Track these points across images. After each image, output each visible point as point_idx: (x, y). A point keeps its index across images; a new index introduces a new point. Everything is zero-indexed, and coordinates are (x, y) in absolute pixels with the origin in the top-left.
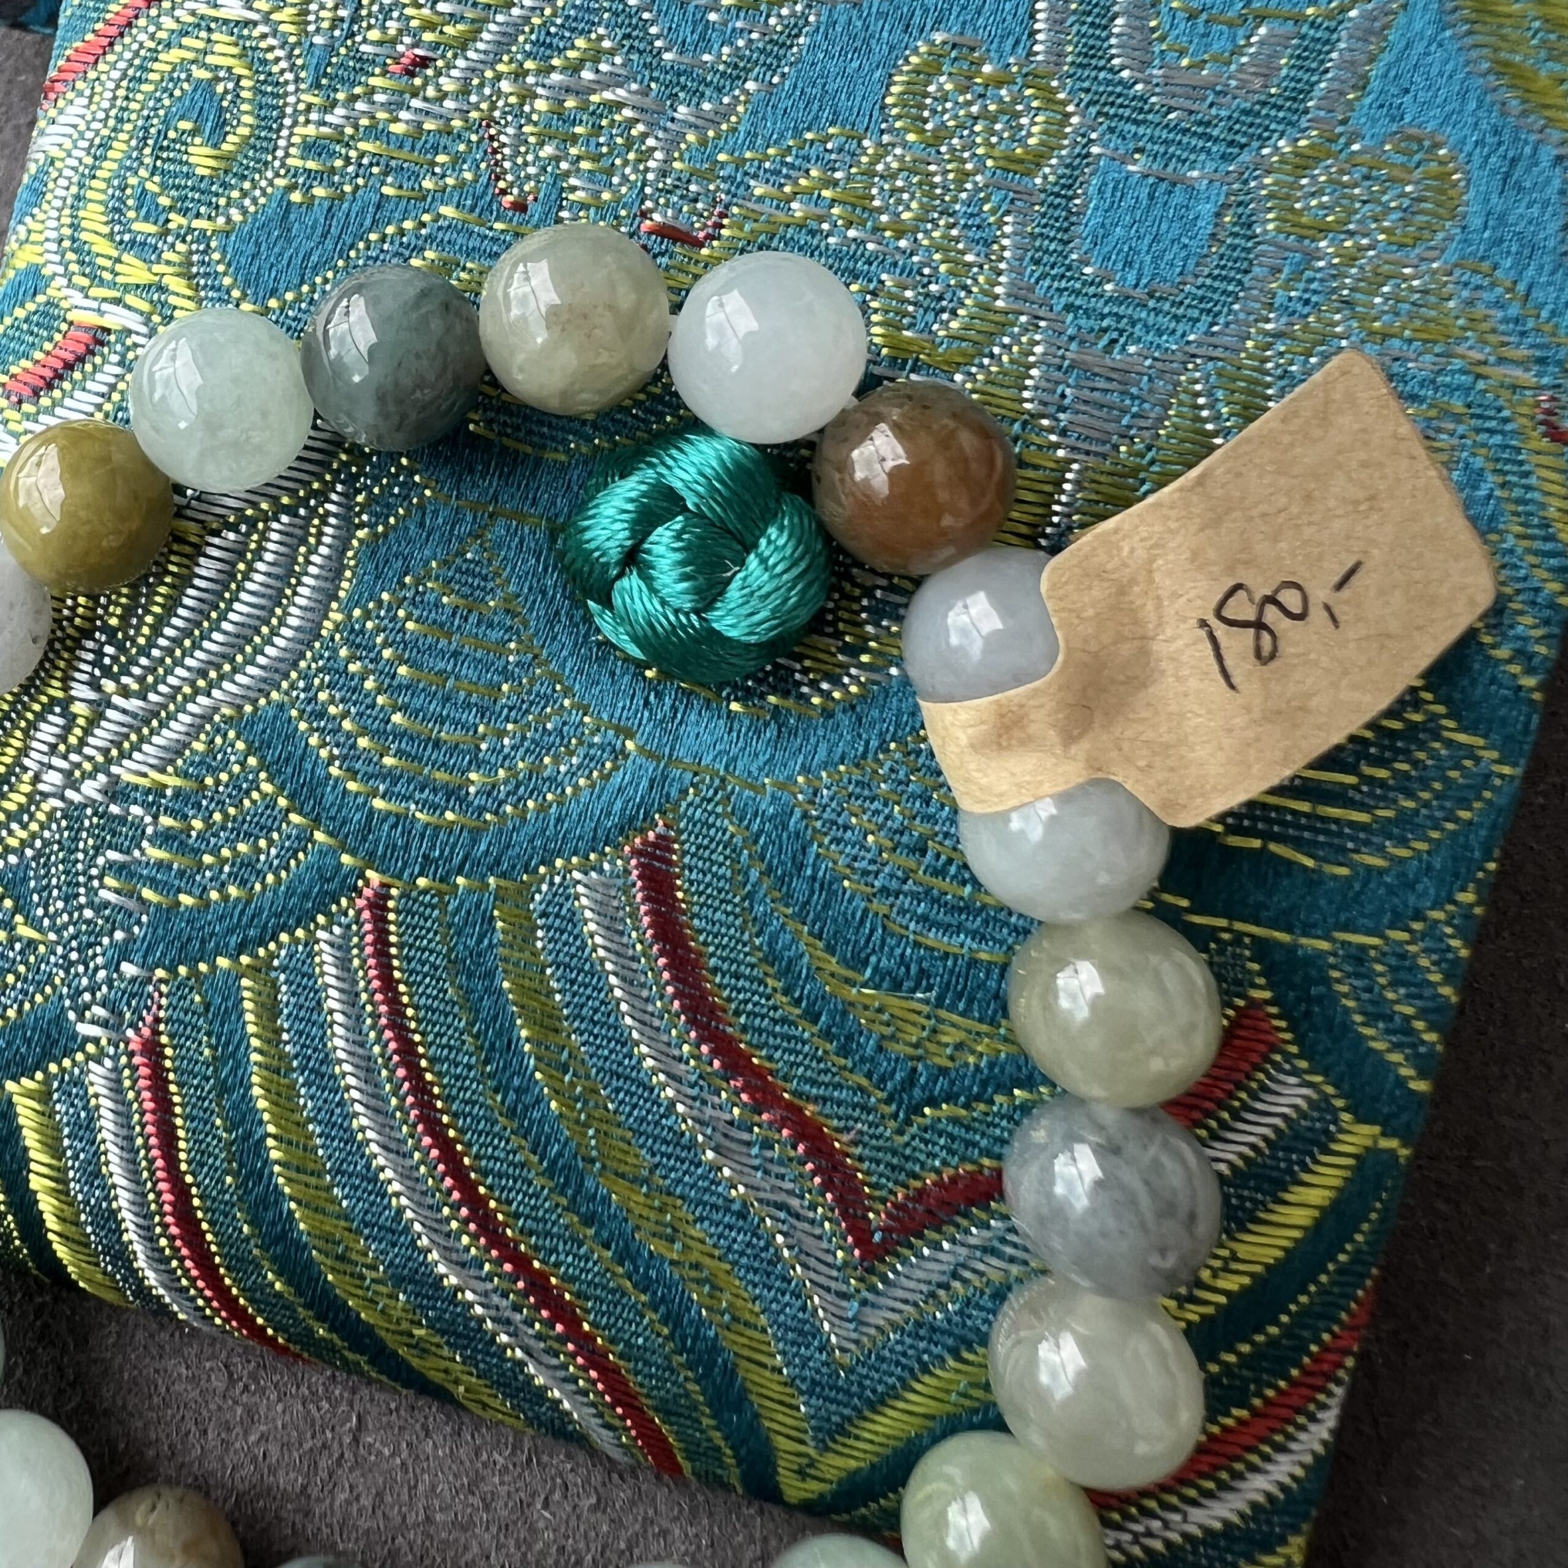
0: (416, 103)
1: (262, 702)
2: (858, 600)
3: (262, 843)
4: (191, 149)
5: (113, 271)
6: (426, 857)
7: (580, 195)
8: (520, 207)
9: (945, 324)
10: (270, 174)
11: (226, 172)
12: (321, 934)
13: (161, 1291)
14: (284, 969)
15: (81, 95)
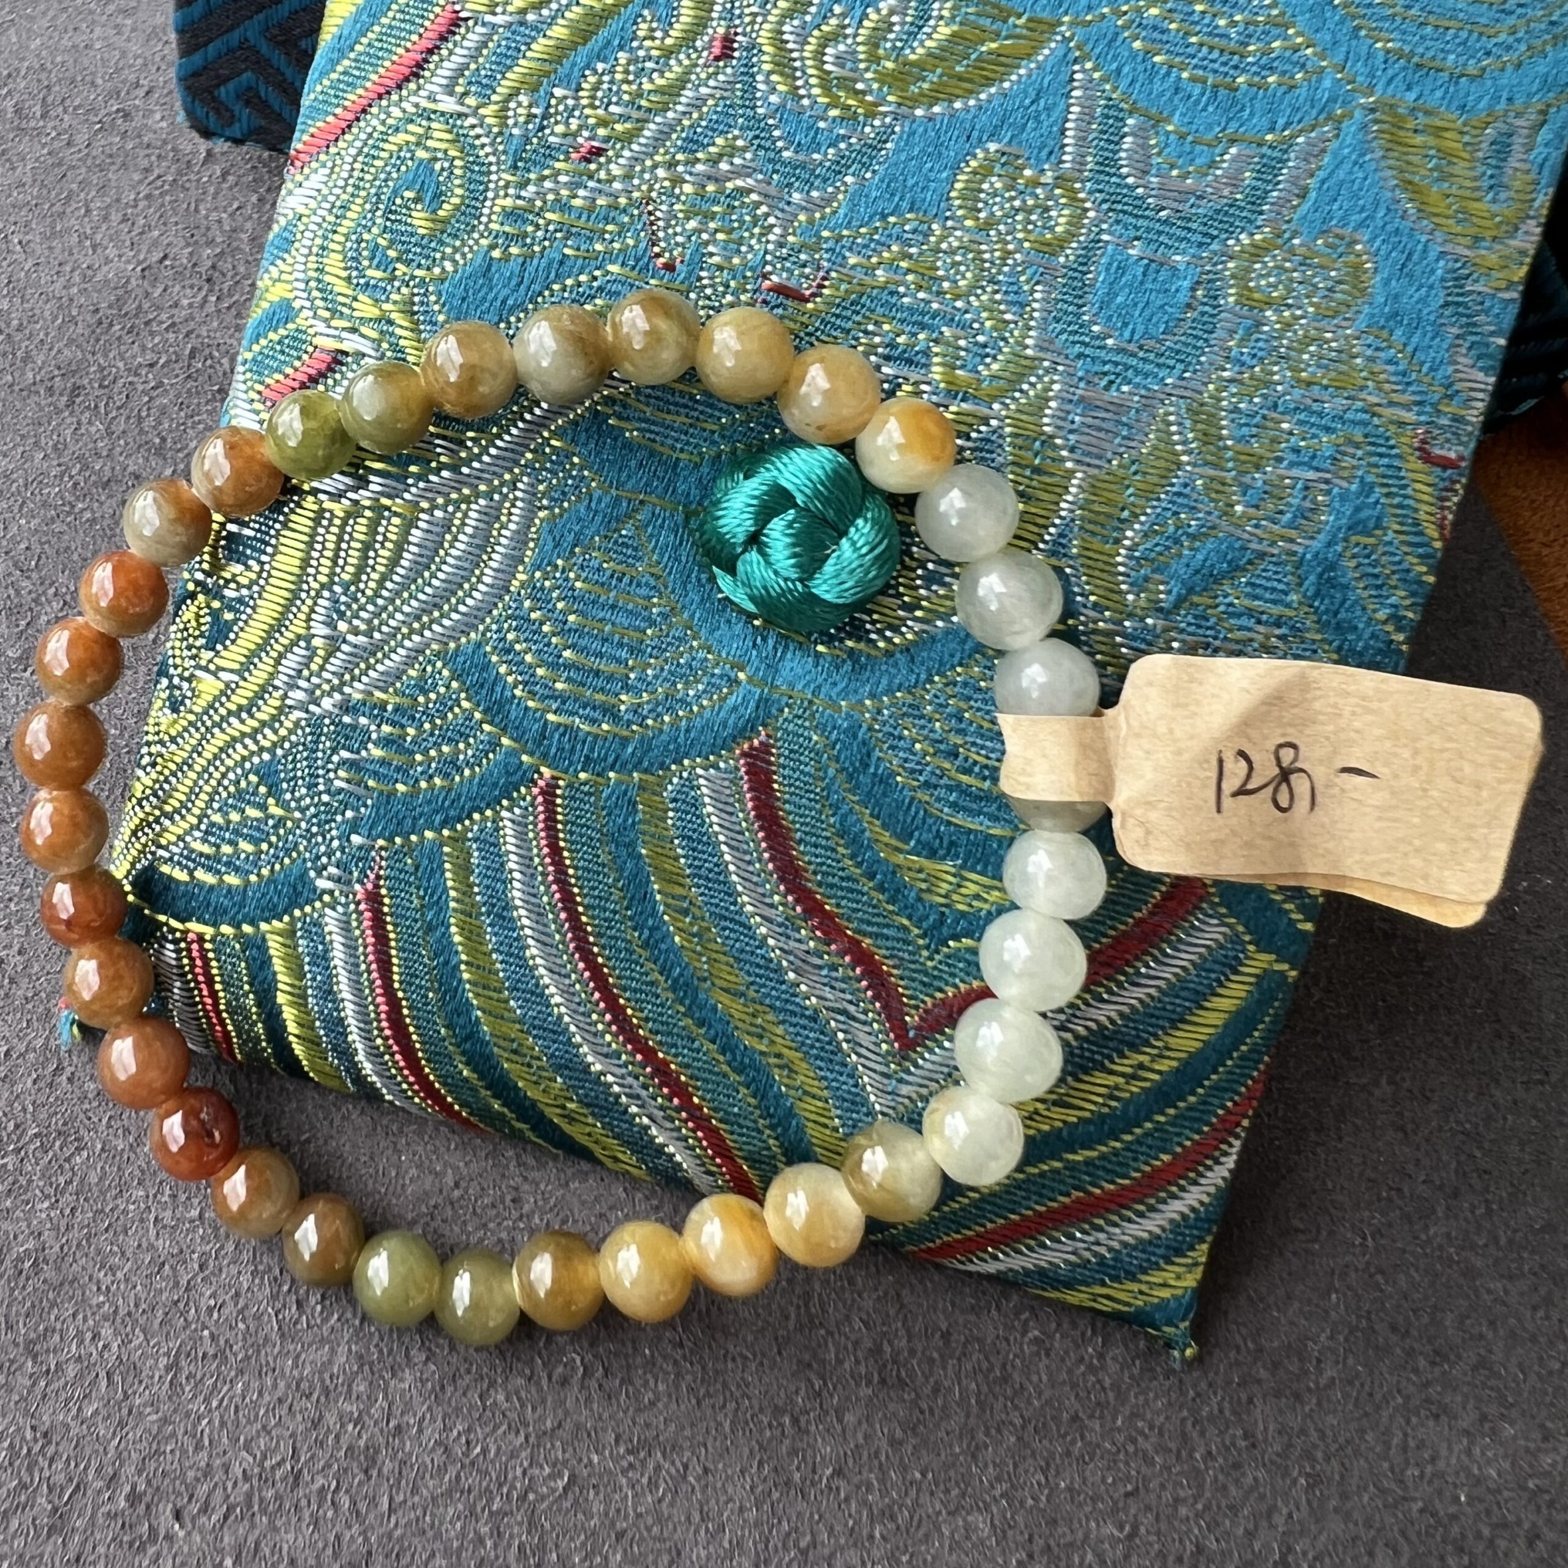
0: (591, 184)
1: (463, 640)
2: (914, 570)
3: (461, 746)
4: (414, 214)
5: (351, 307)
6: (587, 757)
7: (716, 260)
8: (670, 267)
9: (988, 365)
10: (476, 235)
11: (442, 232)
12: (505, 814)
13: (375, 1078)
14: (476, 840)
15: (324, 166)
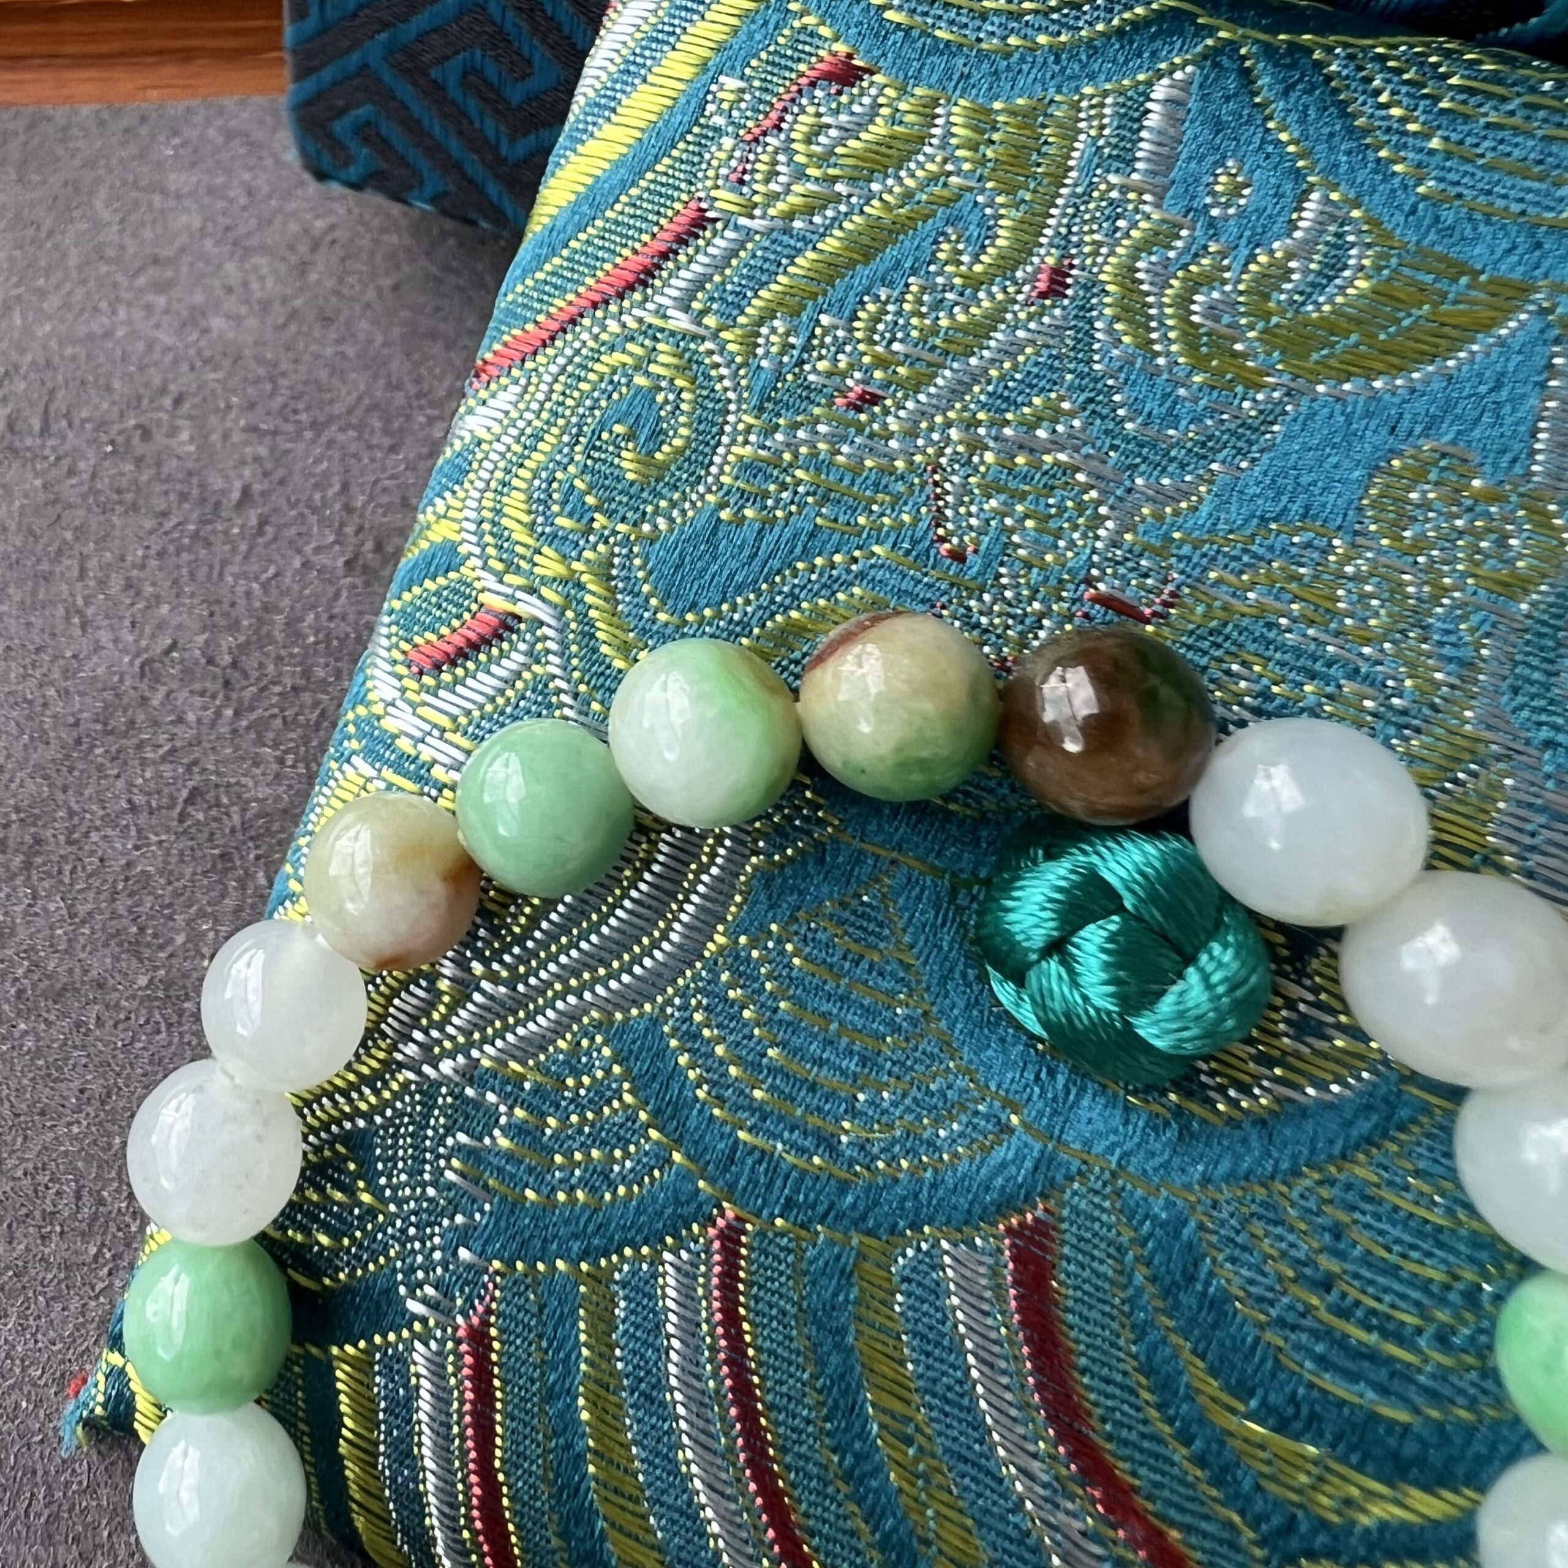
0: (859, 439)
1: (634, 1012)
2: (1278, 1010)
3: (618, 1154)
4: (624, 454)
5: (531, 561)
6: (788, 1199)
7: (1023, 553)
8: (958, 556)
9: (1407, 739)
10: (701, 489)
11: (657, 481)
12: (667, 1256)
14: (624, 1284)
15: (516, 382)
